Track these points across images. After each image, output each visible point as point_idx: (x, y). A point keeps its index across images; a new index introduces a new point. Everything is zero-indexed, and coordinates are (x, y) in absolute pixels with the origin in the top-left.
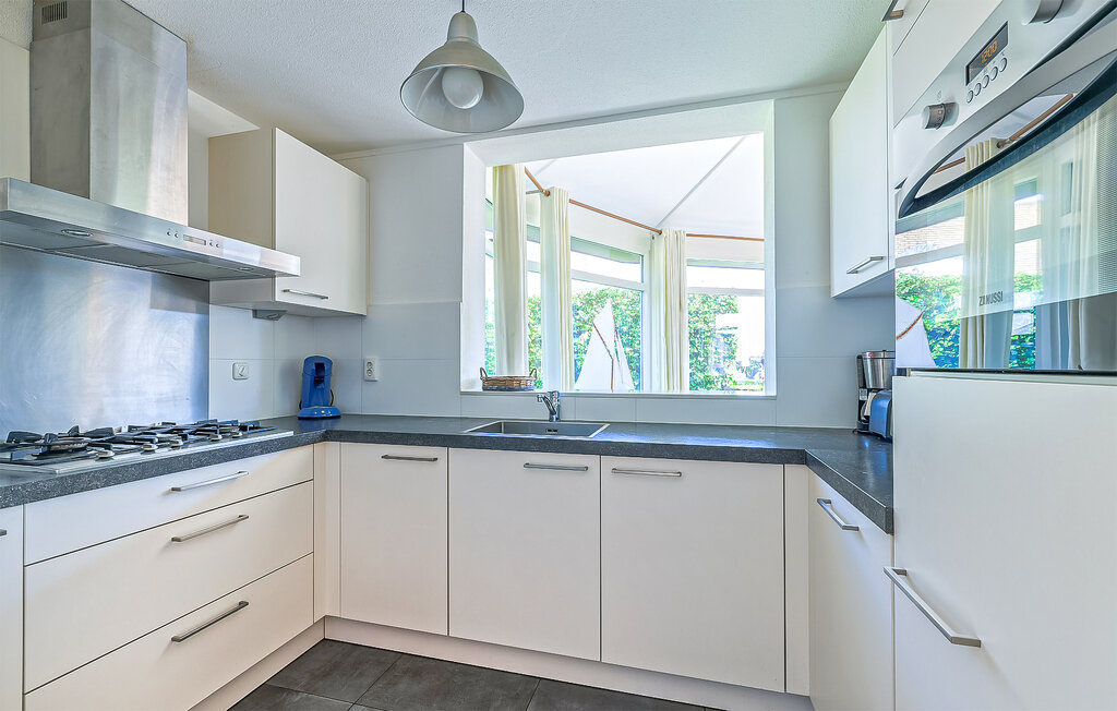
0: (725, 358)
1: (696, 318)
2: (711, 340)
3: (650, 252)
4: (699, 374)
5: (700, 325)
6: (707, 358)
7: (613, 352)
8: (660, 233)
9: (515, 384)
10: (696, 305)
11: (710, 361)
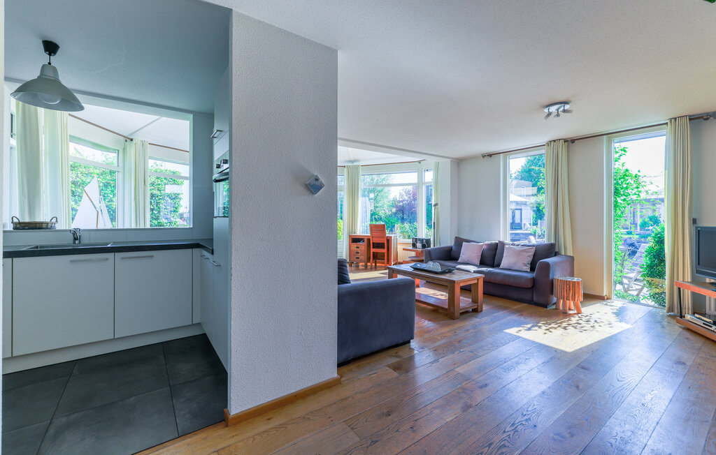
0: (171, 211)
1: (153, 187)
2: (162, 201)
3: (124, 149)
4: (154, 221)
5: (155, 192)
6: (159, 212)
7: (98, 209)
8: (132, 140)
9: (44, 226)
10: (153, 179)
11: (162, 214)
